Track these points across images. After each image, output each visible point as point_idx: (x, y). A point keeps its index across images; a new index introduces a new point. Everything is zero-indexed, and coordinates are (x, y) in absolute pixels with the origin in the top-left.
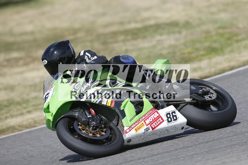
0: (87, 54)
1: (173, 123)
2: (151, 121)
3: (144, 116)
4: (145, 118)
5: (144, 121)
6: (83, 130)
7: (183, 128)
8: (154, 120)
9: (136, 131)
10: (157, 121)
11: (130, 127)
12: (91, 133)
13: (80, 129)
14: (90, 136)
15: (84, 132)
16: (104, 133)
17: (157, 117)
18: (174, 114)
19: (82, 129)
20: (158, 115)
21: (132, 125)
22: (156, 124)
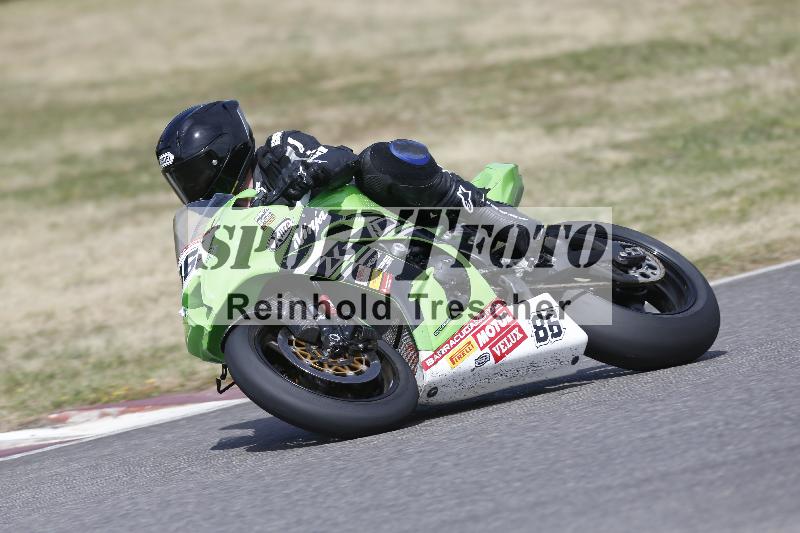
0: (290, 140)
1: (552, 345)
2: (493, 335)
3: (472, 321)
4: (475, 328)
5: (474, 336)
7: (575, 360)
8: (500, 333)
9: (454, 363)
10: (509, 336)
11: (435, 353)
13: (295, 353)
14: (328, 375)
16: (366, 368)
21: (442, 347)
22: (505, 345)
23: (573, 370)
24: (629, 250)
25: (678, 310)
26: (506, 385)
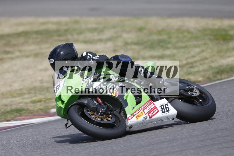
0: (89, 54)
1: (166, 114)
2: (149, 110)
3: (143, 106)
4: (143, 108)
5: (143, 110)
6: (93, 115)
7: (173, 119)
8: (151, 110)
9: (137, 118)
10: (154, 111)
11: (132, 115)
12: (99, 118)
13: (89, 114)
14: (99, 120)
15: (93, 116)
16: (111, 119)
17: (154, 107)
18: (167, 106)
19: (91, 114)
20: (154, 106)
21: (134, 113)
22: (152, 113)
23: (173, 122)
24: (189, 86)
25: (203, 105)
26: (153, 126)
